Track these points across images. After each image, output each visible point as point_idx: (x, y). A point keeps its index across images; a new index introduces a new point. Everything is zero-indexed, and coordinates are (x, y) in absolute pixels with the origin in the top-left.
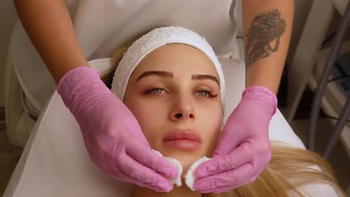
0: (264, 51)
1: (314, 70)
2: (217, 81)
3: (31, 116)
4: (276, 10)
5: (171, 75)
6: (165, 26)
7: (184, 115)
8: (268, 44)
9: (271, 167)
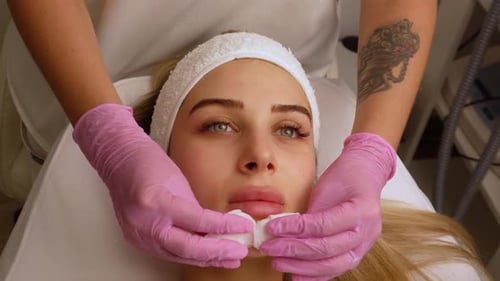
0: (383, 82)
1: (445, 88)
2: (308, 113)
3: (34, 157)
4: (405, 20)
5: (241, 106)
6: (231, 32)
7: (260, 164)
8: (390, 70)
9: (385, 239)
